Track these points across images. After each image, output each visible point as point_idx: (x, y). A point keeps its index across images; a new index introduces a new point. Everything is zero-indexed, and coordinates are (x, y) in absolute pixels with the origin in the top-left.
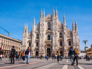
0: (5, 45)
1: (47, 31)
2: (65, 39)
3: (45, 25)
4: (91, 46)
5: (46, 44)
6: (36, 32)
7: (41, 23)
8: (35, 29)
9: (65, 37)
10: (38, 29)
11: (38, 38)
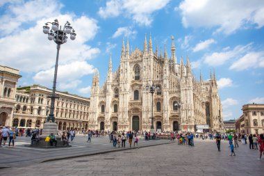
0: (60, 110)
1: (133, 81)
2: (165, 97)
3: (129, 71)
5: (130, 107)
6: (113, 86)
7: (121, 68)
9: (165, 93)
10: (117, 79)
11: (117, 96)
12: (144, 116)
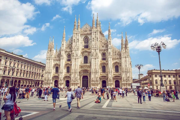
0: (19, 71)
1: (83, 49)
2: (110, 62)
3: (80, 41)
4: (147, 72)
5: (81, 69)
6: (66, 52)
7: (74, 38)
8: (65, 46)
9: (109, 59)
10: (70, 46)
11: (69, 60)
12: (93, 76)
